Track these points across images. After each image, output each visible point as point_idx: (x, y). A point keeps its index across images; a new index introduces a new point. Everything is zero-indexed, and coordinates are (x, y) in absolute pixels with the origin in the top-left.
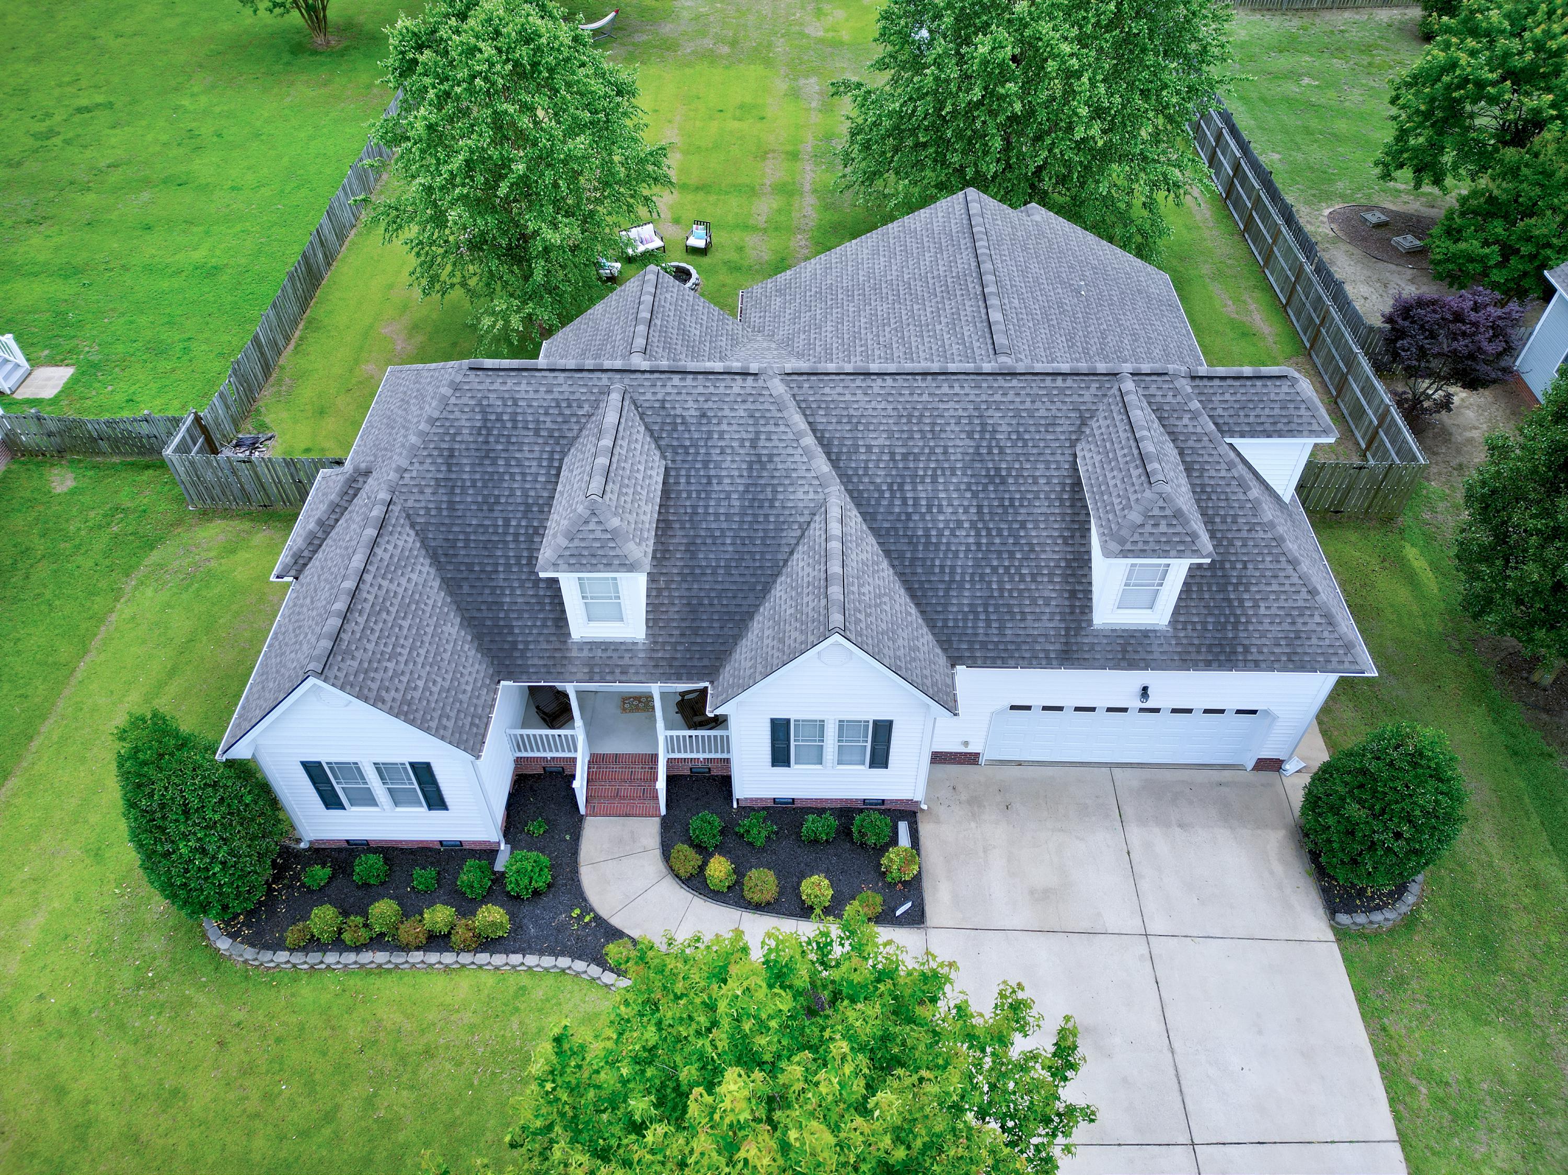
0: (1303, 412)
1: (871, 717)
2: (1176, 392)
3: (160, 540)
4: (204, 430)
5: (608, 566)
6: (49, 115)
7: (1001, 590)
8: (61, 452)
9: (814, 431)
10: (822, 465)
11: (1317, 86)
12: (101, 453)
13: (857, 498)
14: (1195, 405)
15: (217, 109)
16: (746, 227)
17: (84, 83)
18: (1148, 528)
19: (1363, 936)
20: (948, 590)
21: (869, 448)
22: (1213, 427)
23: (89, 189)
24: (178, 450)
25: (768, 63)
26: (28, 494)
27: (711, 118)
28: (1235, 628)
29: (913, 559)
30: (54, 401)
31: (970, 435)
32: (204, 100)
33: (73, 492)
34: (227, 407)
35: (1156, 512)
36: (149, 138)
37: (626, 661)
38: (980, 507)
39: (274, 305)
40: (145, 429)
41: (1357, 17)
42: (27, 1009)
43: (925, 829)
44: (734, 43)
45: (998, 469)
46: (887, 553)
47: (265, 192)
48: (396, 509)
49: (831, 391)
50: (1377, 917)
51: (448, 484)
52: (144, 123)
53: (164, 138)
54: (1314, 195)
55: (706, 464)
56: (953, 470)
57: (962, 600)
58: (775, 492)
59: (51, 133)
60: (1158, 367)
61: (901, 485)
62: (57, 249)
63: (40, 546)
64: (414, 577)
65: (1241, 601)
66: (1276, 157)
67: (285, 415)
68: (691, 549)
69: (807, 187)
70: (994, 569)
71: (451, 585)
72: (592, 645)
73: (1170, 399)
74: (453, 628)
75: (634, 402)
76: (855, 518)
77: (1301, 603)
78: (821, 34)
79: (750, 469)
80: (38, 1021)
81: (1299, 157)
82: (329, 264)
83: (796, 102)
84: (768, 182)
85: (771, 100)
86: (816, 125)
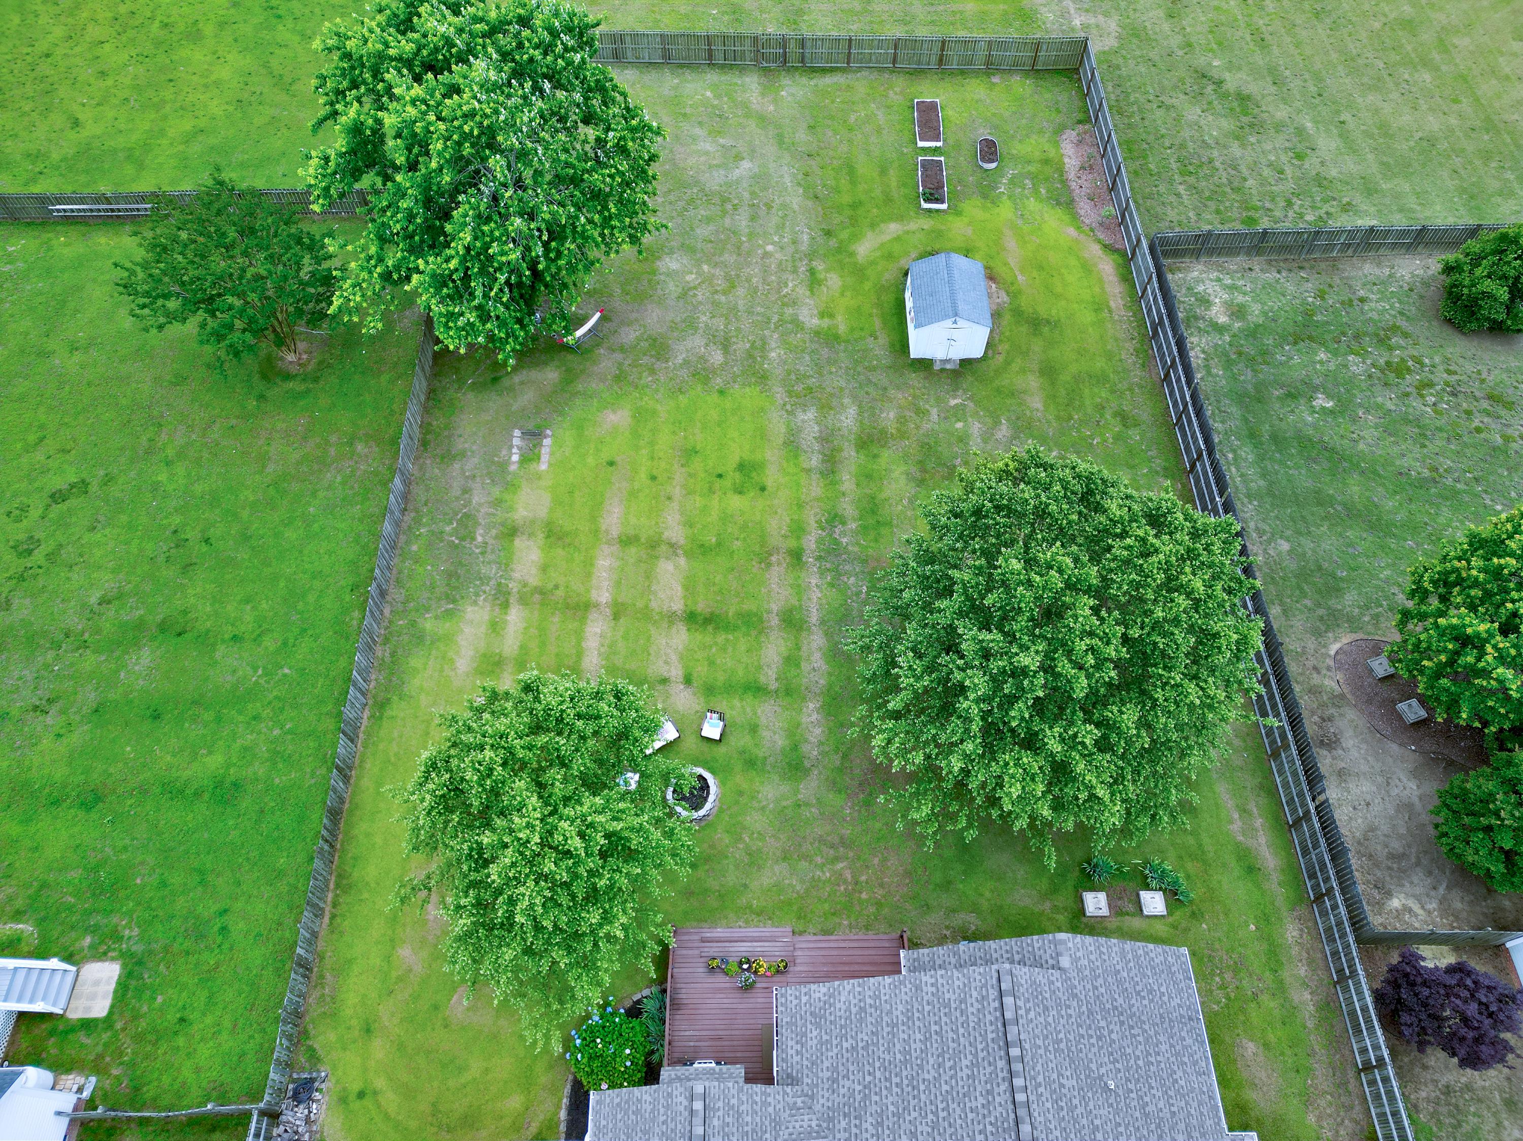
6: (24, 510)
11: (1332, 412)
16: (757, 690)
25: (763, 378)
27: (711, 491)
30: (108, 1023)
32: (180, 471)
36: (134, 548)
41: (1377, 271)
44: (726, 347)
47: (269, 644)
52: (124, 518)
53: (149, 546)
54: (1321, 619)
59: (31, 543)
66: (1285, 546)
67: (332, 1036)
69: (814, 619)
78: (815, 321)
81: (1308, 544)
83: (796, 457)
84: (775, 608)
85: (770, 454)
86: (818, 499)
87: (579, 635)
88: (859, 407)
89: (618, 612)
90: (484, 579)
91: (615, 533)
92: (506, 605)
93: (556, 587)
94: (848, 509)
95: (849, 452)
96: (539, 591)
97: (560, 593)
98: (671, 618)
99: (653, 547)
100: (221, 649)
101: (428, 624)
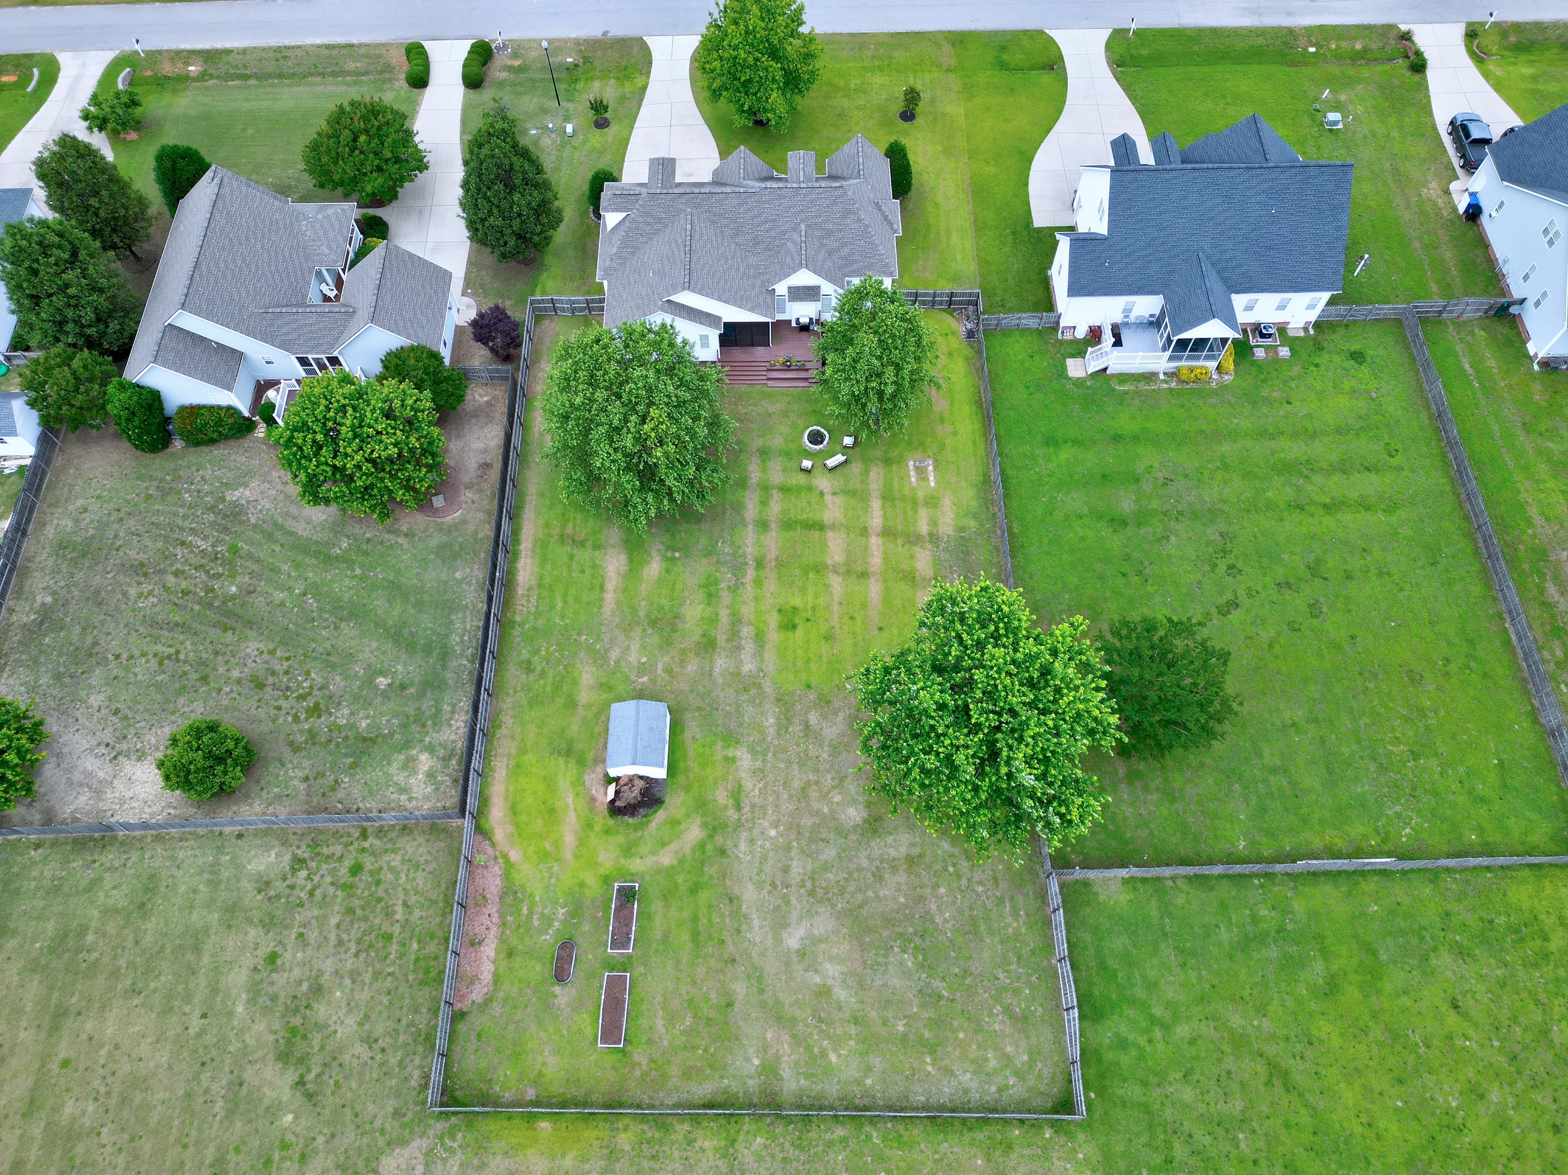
11: (381, 674)
16: (783, 490)
27: (814, 609)
54: (457, 531)
69: (750, 527)
83: (757, 634)
84: (774, 534)
85: (774, 637)
86: (744, 603)
87: (886, 519)
88: (711, 675)
89: (865, 531)
90: (946, 549)
91: (872, 579)
92: (931, 535)
93: (903, 546)
94: (726, 597)
95: (721, 639)
96: (913, 543)
97: (900, 542)
98: (833, 527)
99: (848, 571)
100: (1085, 510)
101: (973, 523)
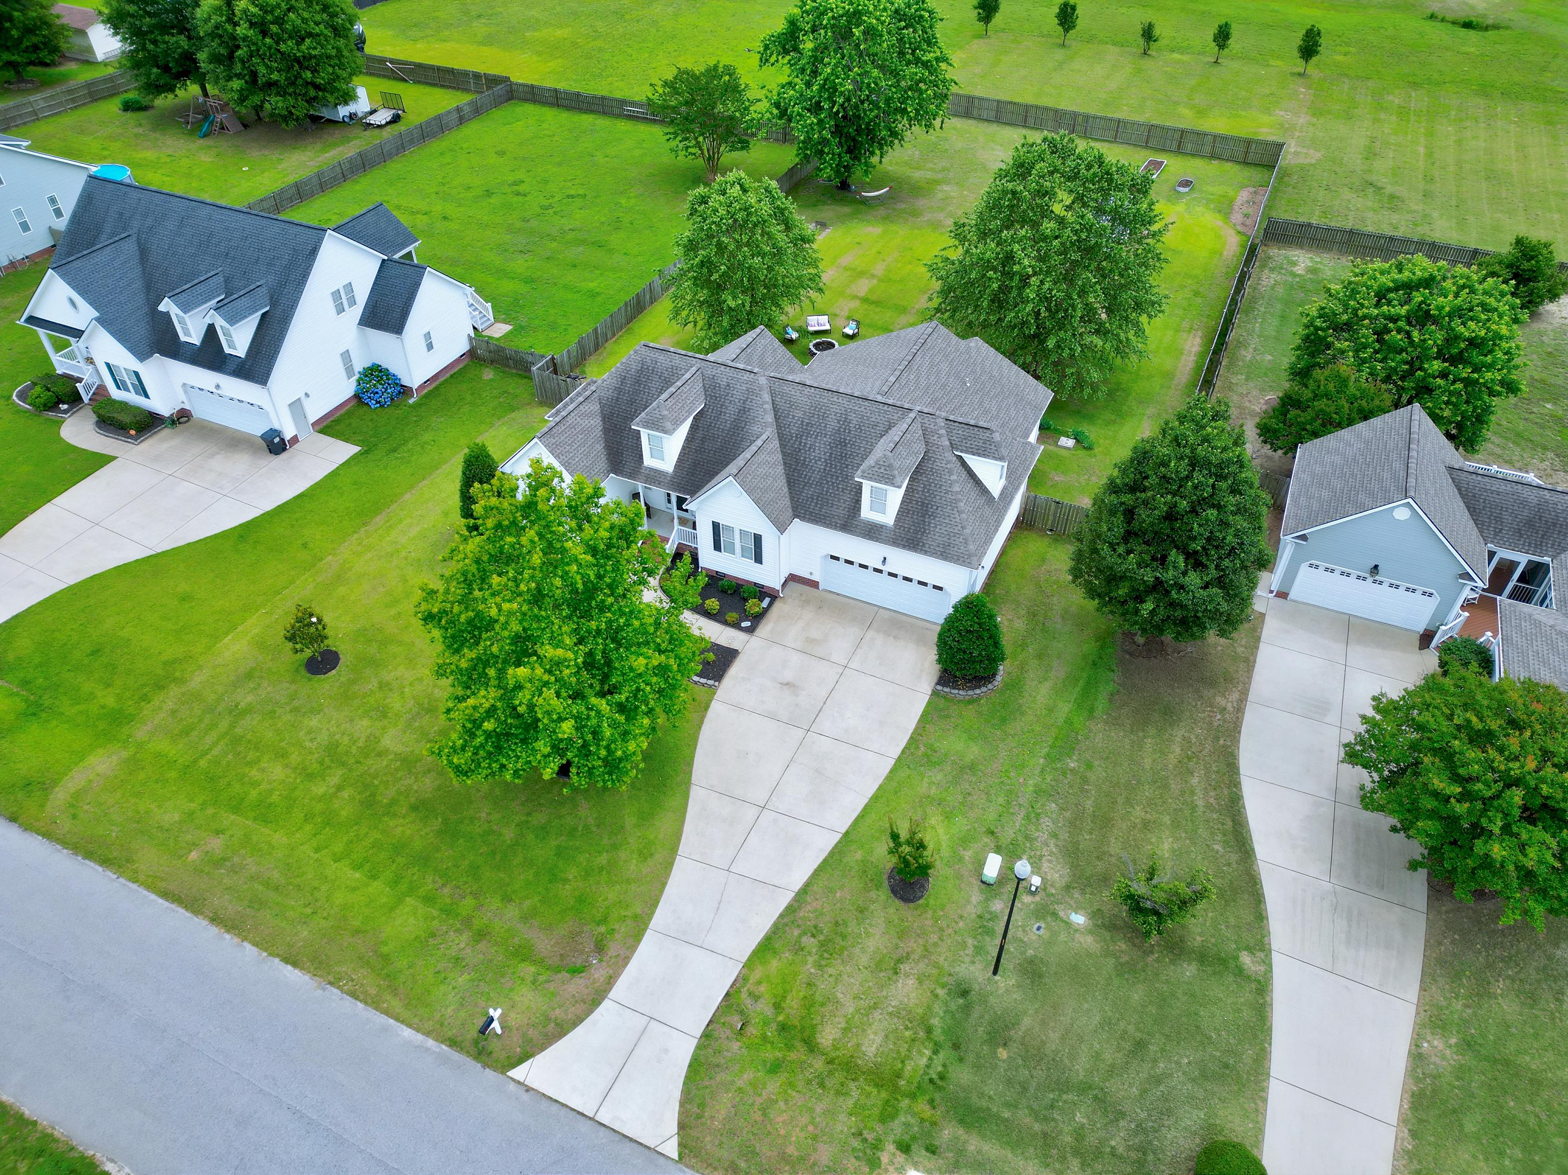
0: (992, 447)
1: (753, 532)
2: (936, 424)
3: (518, 409)
4: (555, 365)
5: (657, 430)
6: (553, 197)
7: (827, 492)
8: (492, 362)
9: (773, 404)
10: (770, 418)
12: (508, 366)
13: (781, 437)
14: (943, 432)
15: (637, 208)
17: (576, 182)
18: (876, 469)
19: (945, 698)
20: (805, 486)
21: (794, 416)
22: (947, 443)
23: (555, 240)
24: (539, 369)
26: (472, 376)
27: (910, 263)
28: (922, 535)
29: (795, 469)
30: (498, 339)
31: (839, 421)
32: (633, 201)
33: (490, 380)
34: (569, 358)
35: (881, 463)
36: (596, 218)
37: (661, 480)
38: (831, 454)
39: (611, 316)
40: (530, 359)
42: (404, 554)
43: (777, 605)
45: (845, 439)
46: (785, 464)
47: (640, 259)
48: (596, 395)
49: (787, 388)
50: (956, 691)
51: (619, 390)
52: (597, 209)
53: (603, 219)
55: (722, 405)
56: (826, 434)
57: (809, 492)
58: (746, 424)
59: (551, 206)
60: (931, 411)
61: (801, 436)
62: (528, 268)
63: (469, 398)
64: (592, 422)
65: (930, 523)
67: (596, 370)
68: (703, 440)
70: (828, 482)
71: (606, 431)
72: (651, 469)
73: (932, 426)
74: (600, 447)
75: (702, 373)
76: (776, 443)
77: (956, 531)
79: (739, 412)
80: (406, 558)
82: (652, 303)
98: (854, 297)
99: (861, 274)
100: (617, 255)
